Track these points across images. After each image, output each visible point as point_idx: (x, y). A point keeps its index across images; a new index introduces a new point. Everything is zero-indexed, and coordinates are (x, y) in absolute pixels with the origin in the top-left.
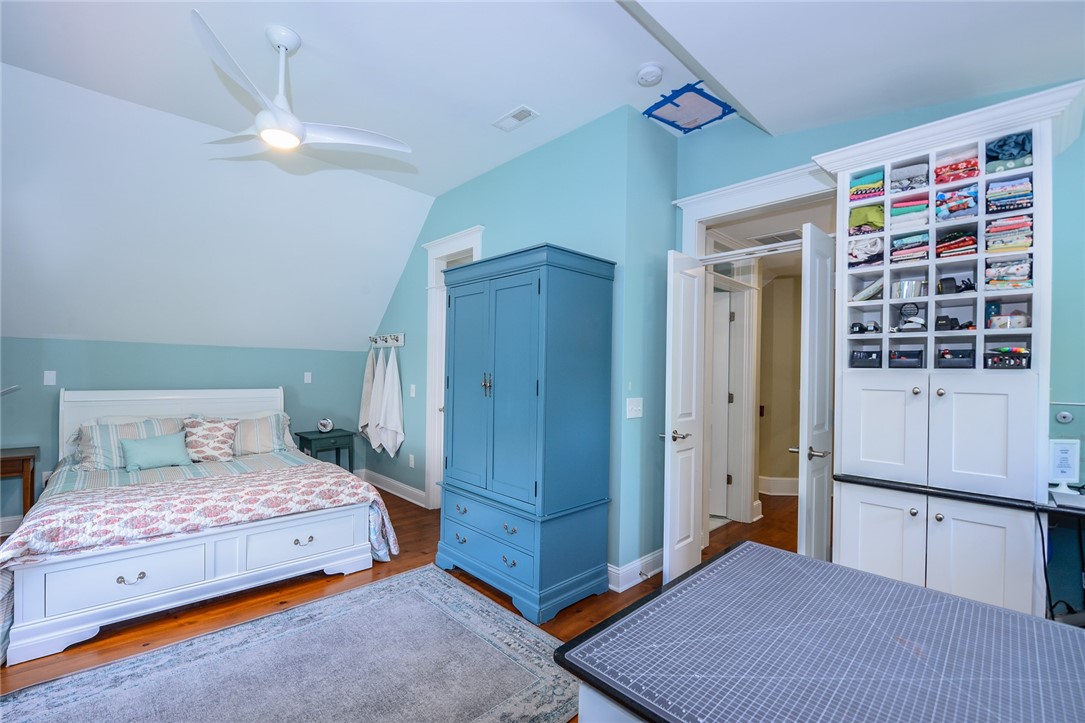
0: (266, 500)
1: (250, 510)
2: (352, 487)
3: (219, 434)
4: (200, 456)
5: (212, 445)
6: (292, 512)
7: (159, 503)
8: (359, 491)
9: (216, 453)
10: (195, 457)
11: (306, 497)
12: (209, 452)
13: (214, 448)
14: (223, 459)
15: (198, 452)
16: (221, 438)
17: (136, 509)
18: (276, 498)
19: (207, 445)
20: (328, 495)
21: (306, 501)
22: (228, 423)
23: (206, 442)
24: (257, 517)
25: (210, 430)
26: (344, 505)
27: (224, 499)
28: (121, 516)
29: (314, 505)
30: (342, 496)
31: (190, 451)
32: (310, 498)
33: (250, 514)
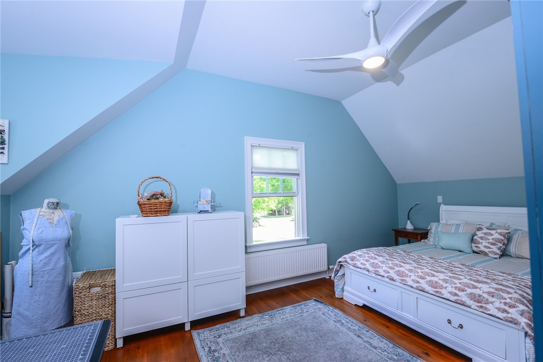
0: (430, 281)
1: (418, 282)
2: (505, 304)
3: (490, 238)
4: (478, 250)
5: (484, 244)
6: (443, 296)
7: (412, 268)
8: (511, 310)
9: (487, 250)
10: (475, 249)
11: (457, 292)
12: (483, 249)
13: (485, 247)
14: (491, 255)
15: (476, 247)
16: (491, 241)
17: (402, 267)
18: (436, 282)
19: (481, 243)
20: (478, 299)
21: (456, 295)
22: (499, 231)
23: (481, 241)
24: (420, 288)
25: (485, 234)
26: (491, 315)
27: (444, 280)
28: (395, 267)
29: (462, 301)
30: (489, 306)
31: (473, 245)
32: (460, 293)
33: (418, 285)
